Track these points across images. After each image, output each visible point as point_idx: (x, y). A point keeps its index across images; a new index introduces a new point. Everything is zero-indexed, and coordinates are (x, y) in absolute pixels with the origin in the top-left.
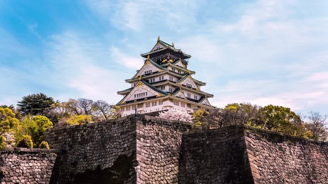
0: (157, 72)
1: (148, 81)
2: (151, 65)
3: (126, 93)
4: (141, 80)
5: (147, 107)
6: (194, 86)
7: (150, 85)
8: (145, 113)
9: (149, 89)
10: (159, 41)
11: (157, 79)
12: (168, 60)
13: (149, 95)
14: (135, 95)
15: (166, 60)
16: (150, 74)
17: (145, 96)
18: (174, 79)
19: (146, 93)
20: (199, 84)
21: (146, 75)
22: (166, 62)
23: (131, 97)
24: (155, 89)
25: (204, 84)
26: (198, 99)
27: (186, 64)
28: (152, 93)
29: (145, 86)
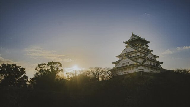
0: (134, 51)
1: (128, 56)
2: (130, 48)
3: (117, 63)
4: (125, 56)
5: (129, 70)
6: (153, 58)
7: (130, 58)
8: (128, 73)
9: (130, 60)
10: (133, 35)
11: (134, 55)
12: (139, 44)
13: (130, 63)
14: (122, 64)
15: (137, 45)
16: (129, 52)
17: (128, 64)
18: (143, 55)
19: (128, 62)
20: (155, 57)
21: (127, 53)
22: (138, 46)
23: (120, 65)
24: (133, 60)
25: (158, 57)
26: (155, 65)
27: (148, 46)
28: (131, 62)
29: (127, 59)
